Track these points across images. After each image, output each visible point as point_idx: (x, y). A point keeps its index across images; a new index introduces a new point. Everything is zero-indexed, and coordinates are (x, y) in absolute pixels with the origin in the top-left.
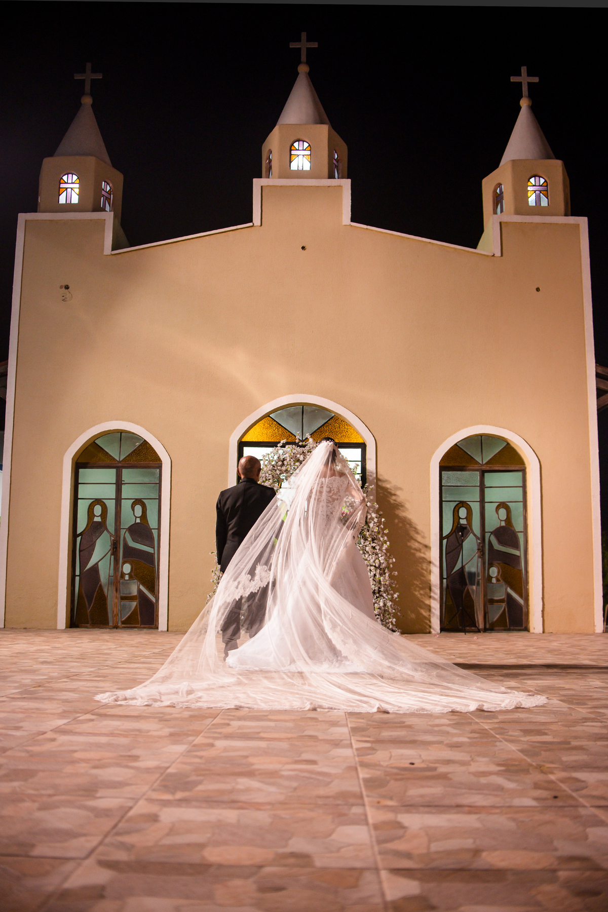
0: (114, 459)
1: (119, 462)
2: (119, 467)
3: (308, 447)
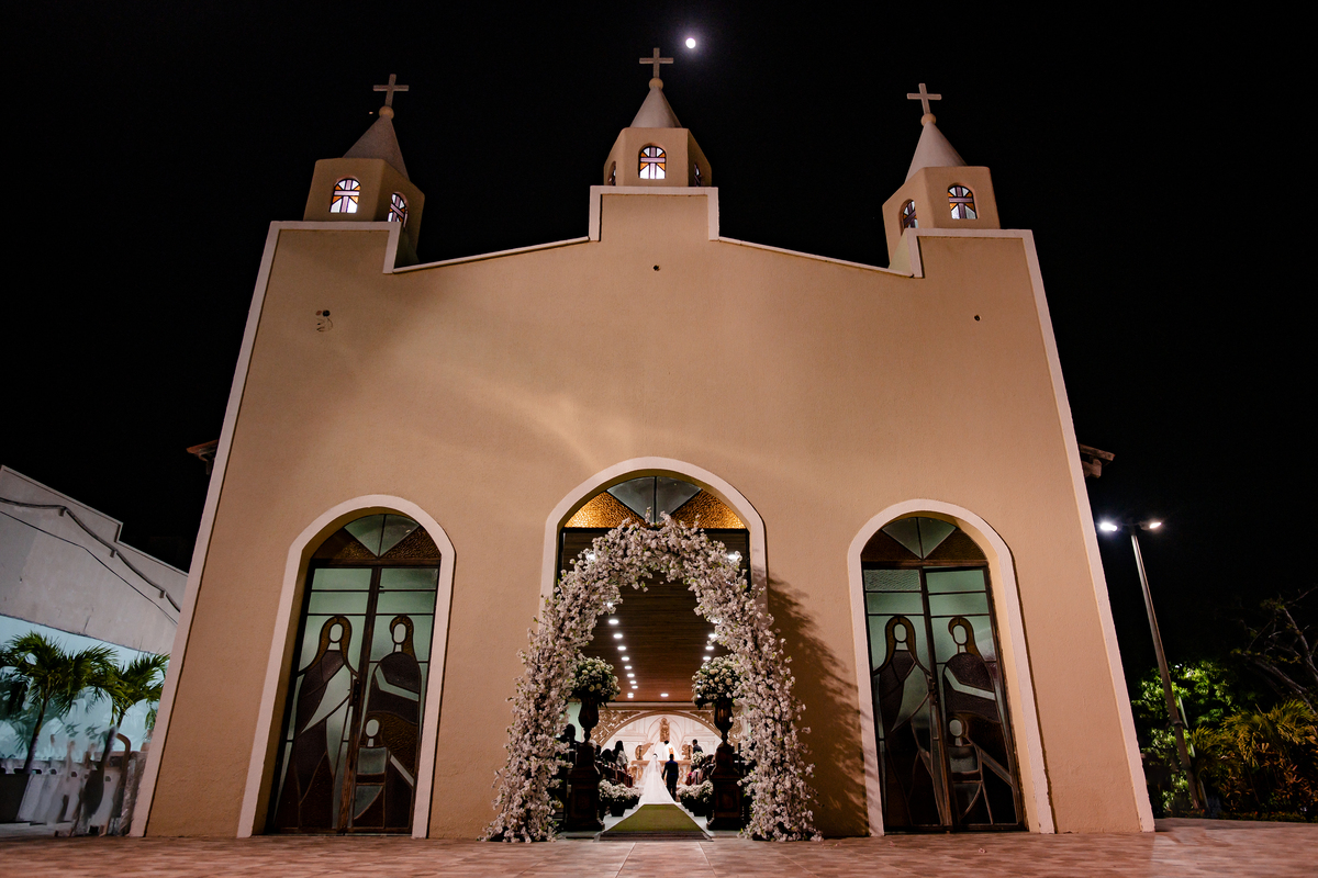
0: (370, 553)
1: (379, 558)
2: (377, 566)
3: (664, 530)
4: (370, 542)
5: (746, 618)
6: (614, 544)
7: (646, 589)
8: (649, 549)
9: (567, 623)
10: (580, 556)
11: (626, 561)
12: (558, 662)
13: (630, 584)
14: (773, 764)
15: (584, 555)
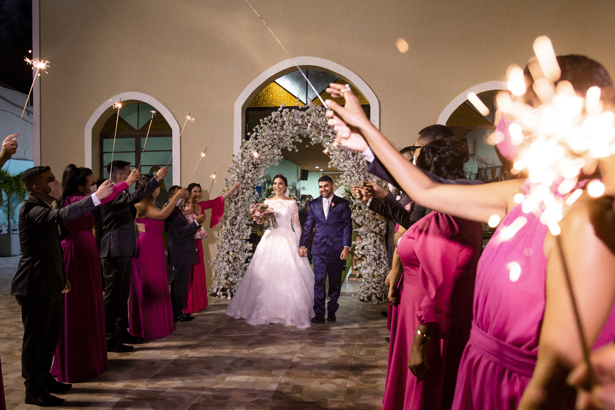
0: (134, 129)
1: (138, 131)
2: (137, 136)
3: (308, 111)
4: (132, 121)
5: (360, 170)
6: (275, 122)
7: (297, 150)
8: (297, 125)
9: (246, 174)
10: (254, 130)
11: (283, 133)
12: (242, 198)
13: (287, 147)
14: (374, 259)
15: (257, 129)
